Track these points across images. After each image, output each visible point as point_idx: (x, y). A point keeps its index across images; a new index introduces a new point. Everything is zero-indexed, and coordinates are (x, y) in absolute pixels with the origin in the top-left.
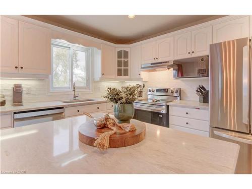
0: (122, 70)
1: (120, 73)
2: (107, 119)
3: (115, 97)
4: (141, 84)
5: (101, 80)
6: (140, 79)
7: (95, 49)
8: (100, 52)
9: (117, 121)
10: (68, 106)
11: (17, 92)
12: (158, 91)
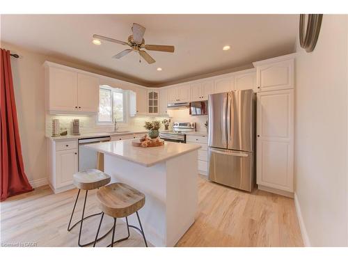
0: (153, 109)
1: (151, 111)
2: (145, 136)
3: (149, 126)
4: (168, 119)
5: (136, 116)
6: (167, 116)
7: (131, 91)
8: (135, 93)
9: (150, 138)
10: (113, 136)
11: (76, 124)
12: (180, 124)
